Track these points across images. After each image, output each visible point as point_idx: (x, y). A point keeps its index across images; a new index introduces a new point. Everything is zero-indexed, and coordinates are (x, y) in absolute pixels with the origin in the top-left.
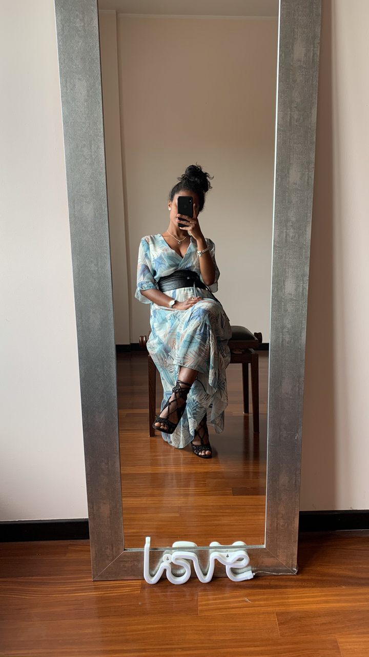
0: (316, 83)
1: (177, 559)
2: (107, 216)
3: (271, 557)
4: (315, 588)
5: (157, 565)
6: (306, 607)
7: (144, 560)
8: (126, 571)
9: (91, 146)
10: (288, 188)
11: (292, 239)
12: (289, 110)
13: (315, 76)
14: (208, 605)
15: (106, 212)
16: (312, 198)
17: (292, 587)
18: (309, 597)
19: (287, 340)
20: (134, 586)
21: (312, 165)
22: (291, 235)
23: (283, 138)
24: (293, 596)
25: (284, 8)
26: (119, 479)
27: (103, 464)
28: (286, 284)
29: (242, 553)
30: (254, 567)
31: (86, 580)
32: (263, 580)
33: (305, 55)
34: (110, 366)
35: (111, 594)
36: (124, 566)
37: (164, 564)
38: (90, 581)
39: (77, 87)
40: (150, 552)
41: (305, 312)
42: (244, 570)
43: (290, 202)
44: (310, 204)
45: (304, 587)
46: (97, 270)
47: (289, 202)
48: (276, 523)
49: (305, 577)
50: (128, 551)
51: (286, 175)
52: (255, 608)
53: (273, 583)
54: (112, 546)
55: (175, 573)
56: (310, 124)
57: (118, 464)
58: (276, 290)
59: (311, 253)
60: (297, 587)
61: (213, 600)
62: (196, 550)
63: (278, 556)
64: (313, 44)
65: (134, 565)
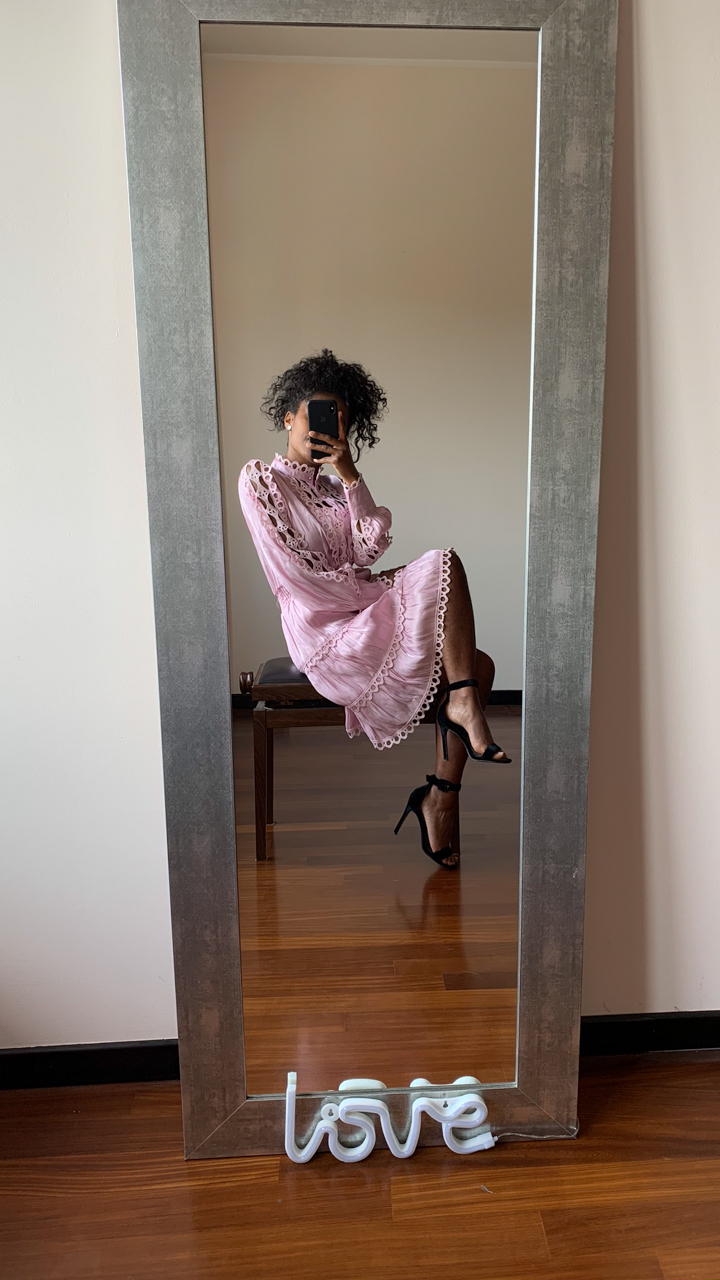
1: (348, 1113)
3: (528, 1105)
4: (613, 1163)
5: (309, 1126)
6: (597, 1200)
7: (284, 1118)
8: (250, 1139)
9: (187, 332)
10: (556, 409)
11: (564, 502)
12: (557, 264)
13: (606, 203)
14: (409, 1200)
15: (216, 455)
16: (601, 426)
17: (569, 1162)
18: (600, 1180)
19: (556, 690)
20: (265, 1169)
21: (601, 367)
22: (562, 495)
23: (546, 316)
26: (237, 961)
27: (208, 932)
28: (554, 585)
29: (472, 1098)
30: (497, 1126)
31: (173, 1158)
32: (513, 1149)
33: (588, 165)
34: (222, 745)
35: (223, 1185)
36: (247, 1130)
37: (323, 1124)
38: (180, 1161)
39: (161, 221)
40: (297, 1100)
41: (589, 638)
42: (477, 1131)
43: (560, 435)
44: (598, 438)
45: (592, 1161)
46: (199, 563)
47: (557, 434)
48: (536, 1040)
49: (594, 1142)
50: (255, 1100)
51: (552, 385)
52: (499, 1204)
53: (532, 1155)
54: (224, 1090)
55: (343, 1140)
56: (597, 290)
57: (236, 931)
58: (534, 598)
59: (598, 528)
60: (577, 1161)
61: (420, 1190)
62: (384, 1094)
63: (541, 1103)
64: (602, 144)
65: (266, 1127)
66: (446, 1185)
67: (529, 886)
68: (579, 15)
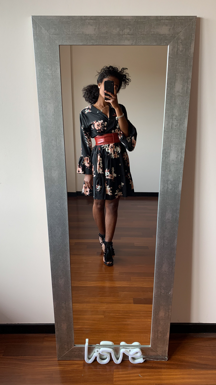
0: (188, 105)
1: (102, 352)
2: (65, 177)
4: (177, 370)
5: (92, 353)
7: (84, 351)
9: (56, 140)
11: (170, 190)
12: (171, 120)
15: (65, 175)
16: (183, 168)
17: (164, 368)
18: (173, 375)
20: (80, 364)
21: (184, 151)
23: (167, 135)
24: (165, 374)
25: (169, 61)
27: (63, 304)
28: (166, 214)
29: (138, 350)
30: (144, 356)
32: (149, 363)
33: (182, 89)
34: (67, 255)
37: (95, 354)
39: (48, 107)
40: (88, 347)
42: (139, 358)
43: (170, 171)
44: (182, 171)
45: (171, 369)
46: (60, 206)
47: (169, 170)
49: (172, 362)
52: (144, 381)
53: (154, 365)
54: (68, 344)
55: (102, 358)
56: (184, 128)
57: (71, 303)
59: (181, 198)
60: (167, 368)
61: (122, 375)
62: (113, 347)
63: (157, 351)
64: (187, 82)
65: (80, 353)
66: (130, 374)
67: (156, 296)
68: (182, 41)
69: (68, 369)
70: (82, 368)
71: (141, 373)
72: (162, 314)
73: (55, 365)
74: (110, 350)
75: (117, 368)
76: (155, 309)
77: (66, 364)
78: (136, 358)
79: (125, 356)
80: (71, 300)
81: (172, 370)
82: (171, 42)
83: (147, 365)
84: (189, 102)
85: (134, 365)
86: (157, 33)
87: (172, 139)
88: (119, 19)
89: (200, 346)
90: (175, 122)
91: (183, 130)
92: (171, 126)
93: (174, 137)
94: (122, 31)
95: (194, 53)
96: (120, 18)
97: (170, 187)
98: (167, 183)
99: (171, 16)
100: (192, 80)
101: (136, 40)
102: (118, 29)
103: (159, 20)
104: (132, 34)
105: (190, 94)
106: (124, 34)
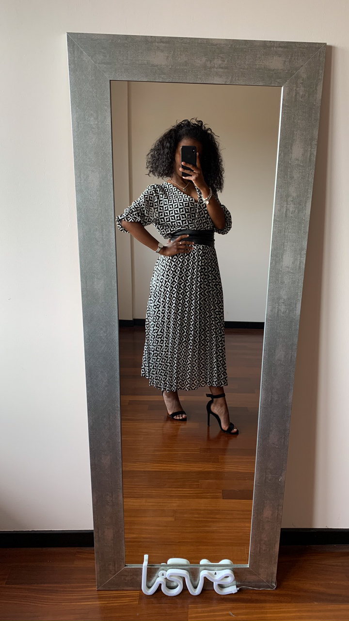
0: (311, 180)
1: (171, 576)
3: (253, 575)
4: (291, 604)
5: (153, 579)
7: (142, 575)
8: (126, 583)
10: (281, 271)
12: (285, 203)
13: (312, 173)
14: (197, 617)
16: (303, 279)
17: (271, 602)
18: (284, 612)
19: (276, 398)
20: (132, 597)
21: (305, 252)
24: (271, 610)
25: (285, 113)
27: (108, 497)
28: (276, 351)
29: (228, 572)
30: (239, 582)
31: (91, 589)
33: (303, 155)
34: (115, 417)
35: (113, 604)
36: (125, 580)
37: (159, 580)
38: (94, 590)
39: (90, 178)
40: (148, 568)
42: (229, 585)
43: (283, 283)
44: (301, 284)
45: (281, 602)
46: (106, 336)
47: (281, 282)
48: (259, 549)
49: (284, 592)
50: (129, 567)
51: (279, 260)
53: (254, 597)
54: (115, 563)
55: (169, 586)
56: (304, 216)
57: (121, 496)
59: (299, 326)
60: (274, 602)
61: (201, 613)
62: (188, 567)
63: (259, 574)
64: (311, 145)
65: (133, 578)
66: (214, 611)
67: (259, 483)
68: (303, 80)
69: (115, 604)
70: (137, 602)
71: (232, 609)
72: (267, 513)
73: (93, 598)
74: (184, 573)
75: (193, 603)
76: (257, 505)
77: (110, 597)
78: (226, 586)
79: (208, 583)
80: (121, 491)
81: (283, 604)
82: (286, 81)
83: (243, 596)
84: (313, 176)
85: (222, 596)
86: (265, 67)
87: (286, 234)
88: (205, 43)
89: (329, 565)
90: (291, 208)
91: (304, 220)
92: (284, 212)
93: (289, 231)
94: (211, 63)
95: (322, 100)
96: (207, 42)
97: (283, 308)
98: (278, 303)
99: (287, 42)
100: (318, 142)
101: (232, 77)
102: (204, 59)
103: (268, 47)
104: (226, 68)
105: (316, 163)
106: (214, 67)
